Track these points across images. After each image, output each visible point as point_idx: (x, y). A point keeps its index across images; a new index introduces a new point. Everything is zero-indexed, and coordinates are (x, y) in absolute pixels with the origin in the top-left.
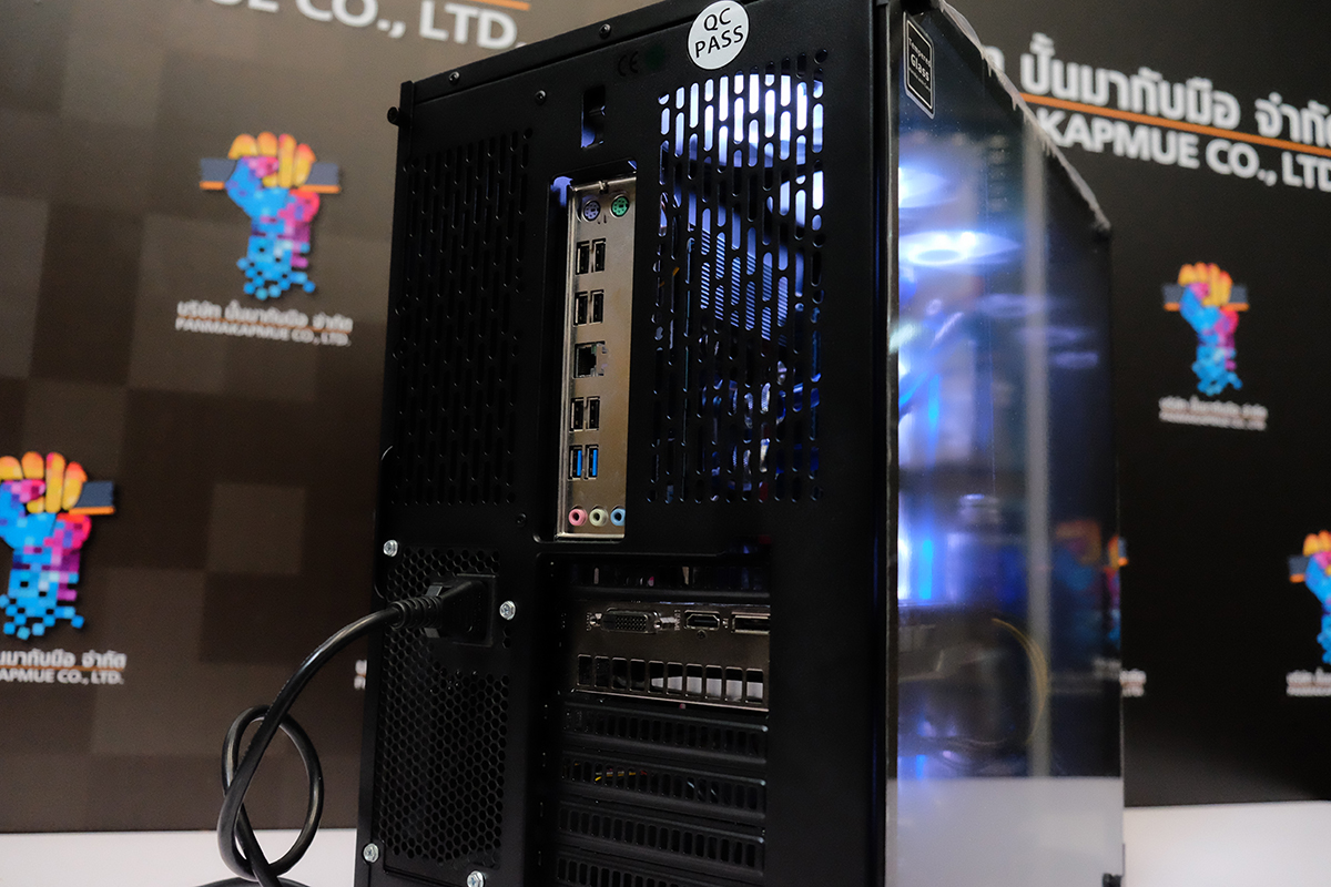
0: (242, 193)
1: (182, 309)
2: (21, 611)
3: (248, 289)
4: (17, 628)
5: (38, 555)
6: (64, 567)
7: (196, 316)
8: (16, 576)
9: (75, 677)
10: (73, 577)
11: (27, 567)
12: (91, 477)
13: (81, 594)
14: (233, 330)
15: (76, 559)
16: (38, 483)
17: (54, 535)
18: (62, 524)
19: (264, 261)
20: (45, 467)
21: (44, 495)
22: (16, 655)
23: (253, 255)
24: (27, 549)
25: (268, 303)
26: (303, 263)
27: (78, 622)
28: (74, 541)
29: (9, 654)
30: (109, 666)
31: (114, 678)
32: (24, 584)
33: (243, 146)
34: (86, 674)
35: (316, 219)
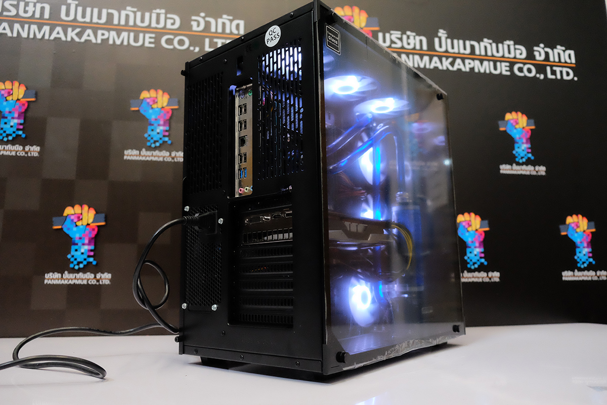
0: (145, 111)
1: (126, 152)
2: (76, 259)
3: (148, 144)
4: (75, 266)
5: (80, 240)
6: (89, 244)
7: (131, 155)
8: (73, 248)
9: (94, 282)
10: (92, 247)
11: (77, 244)
12: (97, 212)
13: (95, 253)
14: (144, 159)
15: (93, 241)
16: (79, 215)
17: (86, 233)
18: (88, 229)
19: (153, 134)
20: (82, 209)
21: (82, 219)
22: (74, 275)
23: (150, 132)
24: (77, 238)
25: (155, 148)
26: (167, 134)
27: (94, 263)
28: (92, 235)
29: (72, 274)
30: (105, 278)
31: (107, 282)
32: (76, 250)
33: (145, 95)
34: (98, 281)
35: (171, 118)
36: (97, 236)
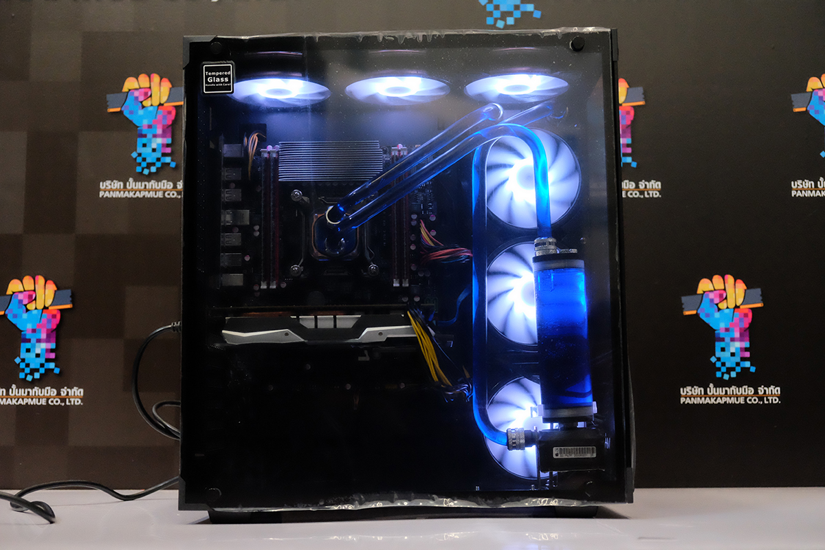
0: (131, 113)
1: (102, 185)
2: (28, 365)
5: (34, 334)
6: (48, 340)
7: (111, 189)
8: (24, 346)
9: (56, 402)
10: (53, 346)
12: (59, 288)
13: (58, 354)
14: (131, 195)
15: (54, 335)
16: (31, 293)
19: (146, 152)
22: (26, 390)
23: (140, 149)
24: (28, 330)
25: (150, 177)
26: (168, 150)
27: (57, 371)
28: (52, 325)
29: (23, 390)
30: (75, 395)
31: (78, 402)
33: (130, 84)
34: (63, 400)
35: (174, 123)
36: (59, 327)
